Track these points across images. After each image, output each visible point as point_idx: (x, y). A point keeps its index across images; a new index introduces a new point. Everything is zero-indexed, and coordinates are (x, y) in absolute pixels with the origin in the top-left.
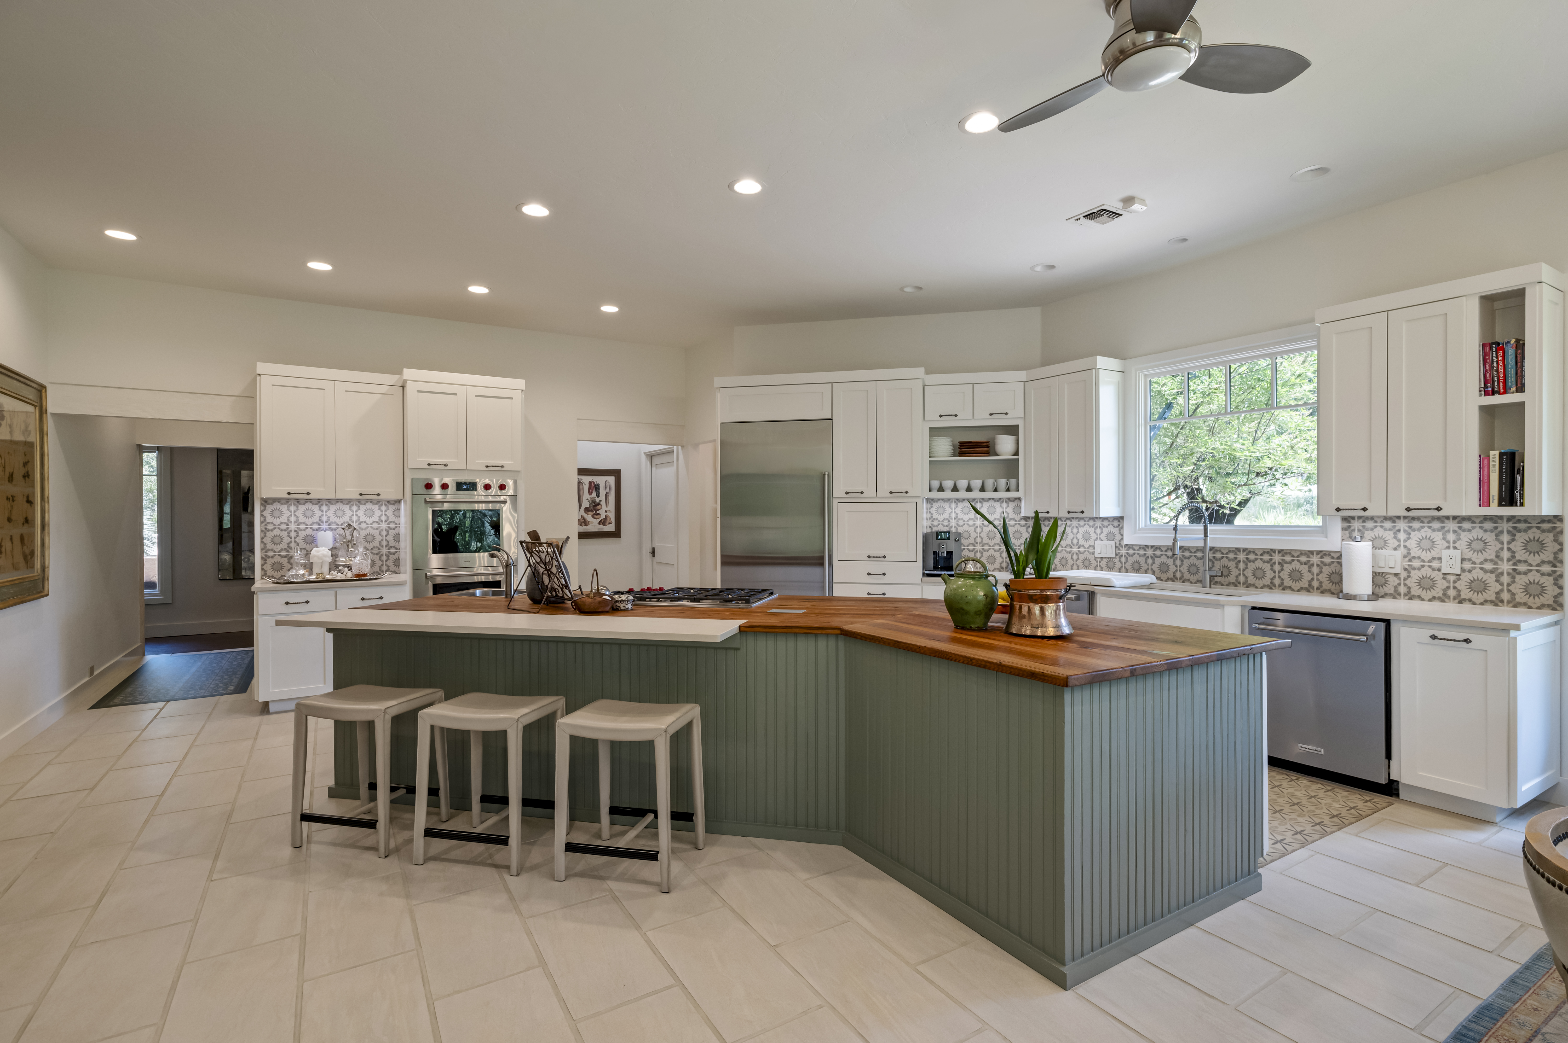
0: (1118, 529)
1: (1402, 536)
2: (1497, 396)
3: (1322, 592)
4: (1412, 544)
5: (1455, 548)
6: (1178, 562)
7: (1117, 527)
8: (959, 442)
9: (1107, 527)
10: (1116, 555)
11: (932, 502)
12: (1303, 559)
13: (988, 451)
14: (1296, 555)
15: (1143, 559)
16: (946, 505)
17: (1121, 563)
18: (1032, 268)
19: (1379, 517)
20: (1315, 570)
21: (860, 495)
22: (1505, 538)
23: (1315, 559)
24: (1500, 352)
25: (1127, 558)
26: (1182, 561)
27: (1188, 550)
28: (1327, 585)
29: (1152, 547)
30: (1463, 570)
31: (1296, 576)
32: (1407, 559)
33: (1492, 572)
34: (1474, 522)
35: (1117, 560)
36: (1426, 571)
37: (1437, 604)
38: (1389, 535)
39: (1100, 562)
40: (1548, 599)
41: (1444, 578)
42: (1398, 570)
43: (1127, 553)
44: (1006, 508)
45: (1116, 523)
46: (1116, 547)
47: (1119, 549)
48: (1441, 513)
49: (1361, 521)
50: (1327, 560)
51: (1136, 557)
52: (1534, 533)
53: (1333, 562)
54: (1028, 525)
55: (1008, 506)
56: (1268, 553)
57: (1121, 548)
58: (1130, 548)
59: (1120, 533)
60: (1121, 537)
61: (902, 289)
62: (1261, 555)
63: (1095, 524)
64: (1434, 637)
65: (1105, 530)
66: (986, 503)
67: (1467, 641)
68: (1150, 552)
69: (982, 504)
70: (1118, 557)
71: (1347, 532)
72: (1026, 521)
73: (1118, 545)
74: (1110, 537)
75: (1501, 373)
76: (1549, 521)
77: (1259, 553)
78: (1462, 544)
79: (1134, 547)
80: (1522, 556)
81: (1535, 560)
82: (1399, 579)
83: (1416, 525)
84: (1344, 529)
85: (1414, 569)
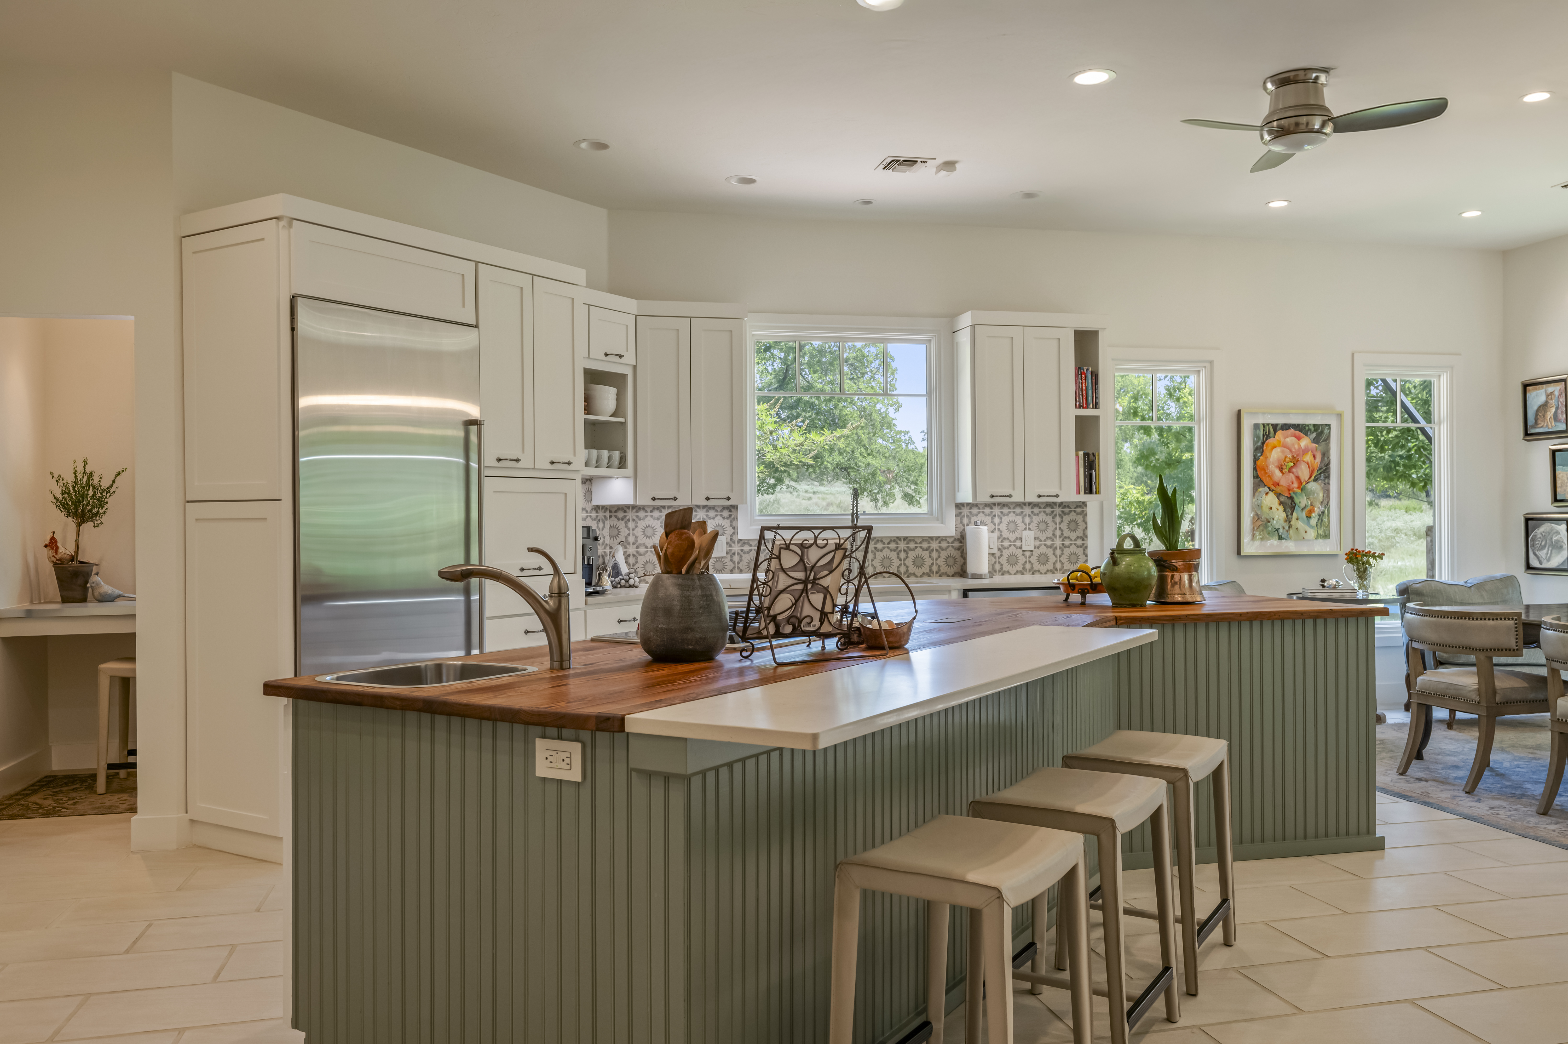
0: (728, 521)
1: (997, 520)
2: (1082, 409)
3: (940, 576)
4: (1003, 527)
5: (1030, 529)
7: (728, 518)
9: (714, 518)
10: (726, 553)
12: (925, 545)
14: (918, 541)
17: (734, 563)
19: (981, 504)
20: (933, 555)
22: (1058, 519)
23: (935, 545)
24: (1083, 376)
25: (741, 557)
28: (944, 569)
30: (1035, 548)
31: (919, 562)
32: (1000, 540)
33: (1051, 547)
34: (1040, 508)
35: (727, 560)
36: (1012, 550)
37: (1019, 576)
38: (989, 520)
41: (1023, 555)
43: (742, 550)
45: (726, 513)
46: (727, 543)
47: (730, 546)
48: (1059, 500)
49: (969, 507)
50: (944, 545)
52: (1073, 516)
53: (948, 547)
56: (894, 541)
57: (733, 545)
58: (744, 543)
59: (731, 525)
62: (889, 543)
70: (729, 556)
71: (959, 518)
73: (729, 540)
75: (1084, 392)
76: (1080, 507)
77: (886, 542)
78: (1033, 526)
80: (1067, 533)
81: (1073, 536)
82: (995, 558)
83: (1006, 510)
84: (956, 516)
85: (1005, 548)
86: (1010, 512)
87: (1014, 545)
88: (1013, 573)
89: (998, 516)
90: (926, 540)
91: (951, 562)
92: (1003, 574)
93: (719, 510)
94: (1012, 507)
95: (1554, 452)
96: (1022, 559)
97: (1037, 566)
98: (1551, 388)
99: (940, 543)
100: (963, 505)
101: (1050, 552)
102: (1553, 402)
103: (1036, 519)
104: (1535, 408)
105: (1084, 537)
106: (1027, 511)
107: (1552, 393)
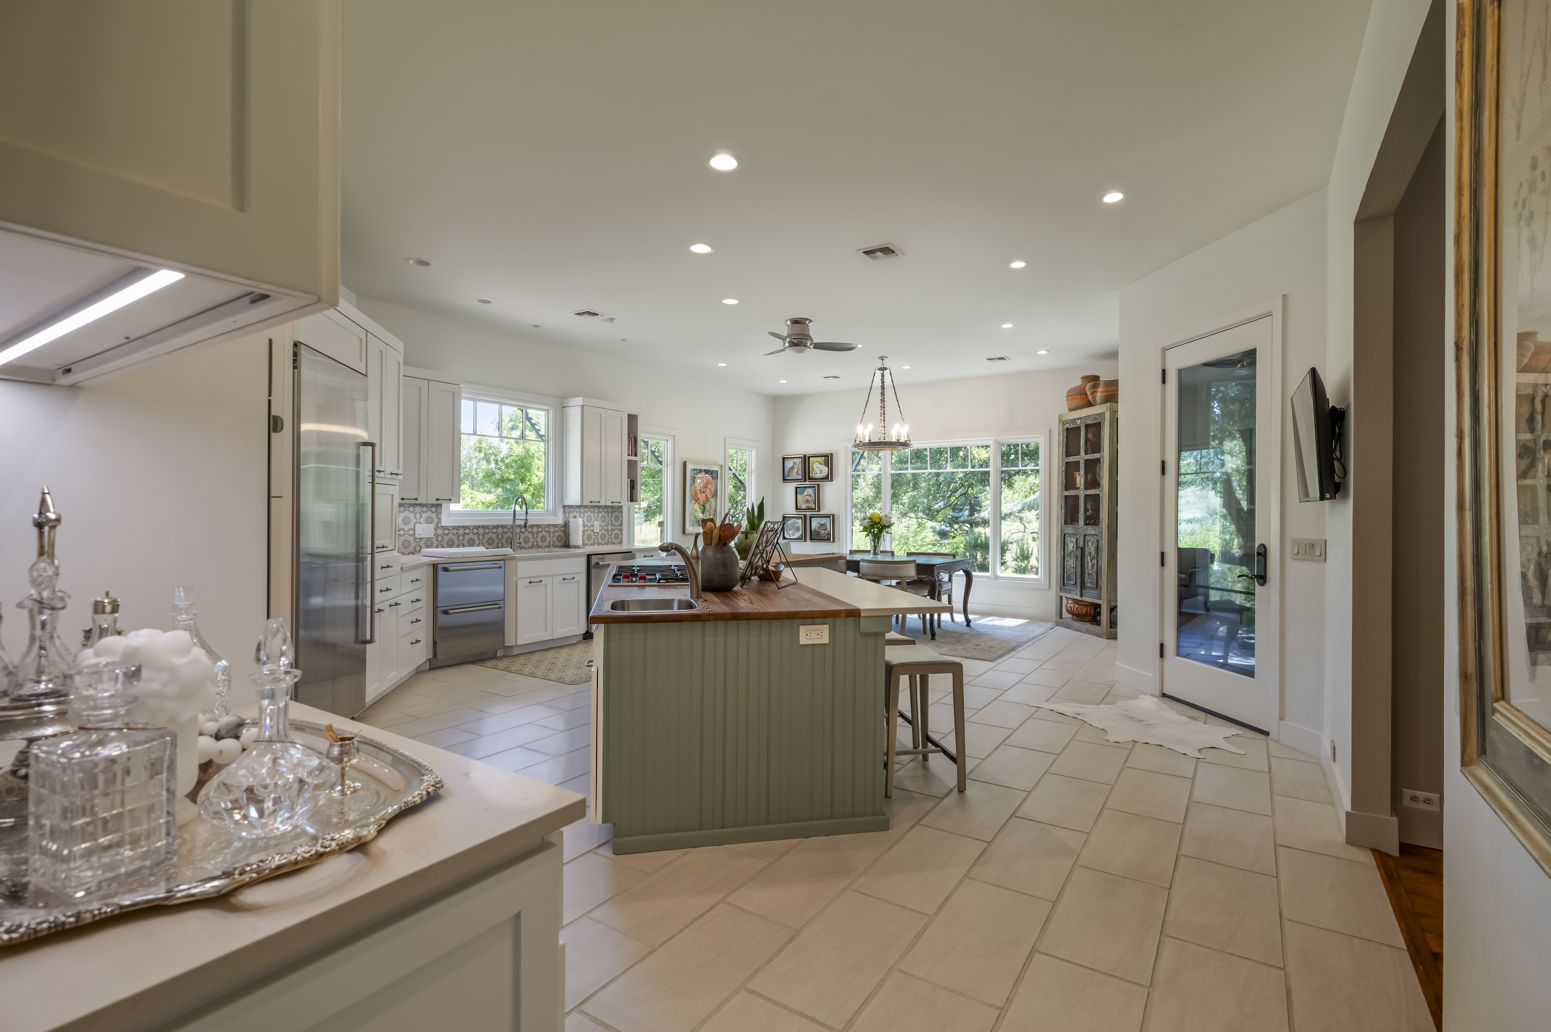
0: (435, 514)
1: (584, 515)
3: (555, 547)
4: (588, 519)
5: (597, 520)
6: (481, 537)
7: (435, 512)
9: (426, 512)
14: (543, 527)
15: (456, 536)
17: (438, 541)
19: (578, 506)
20: (552, 535)
22: (610, 515)
23: (552, 529)
24: (631, 438)
25: (443, 537)
26: (484, 536)
27: (488, 528)
28: (556, 543)
29: (463, 527)
30: (600, 530)
31: (543, 539)
33: (606, 530)
35: (434, 540)
36: (589, 532)
39: (419, 542)
40: (619, 540)
41: (594, 535)
43: (444, 533)
45: (434, 509)
46: (435, 529)
47: (436, 530)
49: (570, 508)
50: (557, 529)
51: (451, 536)
52: (617, 513)
53: (560, 530)
58: (445, 529)
59: (437, 517)
60: (438, 520)
63: (414, 510)
65: (424, 515)
68: (461, 531)
71: (565, 514)
73: (436, 527)
74: (429, 521)
75: (631, 447)
76: (620, 508)
78: (599, 519)
79: (449, 528)
80: (614, 523)
81: (617, 524)
82: (584, 537)
84: (563, 512)
86: (588, 511)
87: (592, 529)
88: (589, 545)
89: (585, 513)
90: (547, 527)
91: (560, 538)
93: (429, 507)
95: (796, 488)
96: (593, 537)
97: (600, 541)
98: (795, 460)
100: (566, 506)
101: (606, 533)
102: (796, 466)
103: (600, 515)
104: (788, 468)
105: (621, 525)
106: (596, 510)
107: (796, 462)
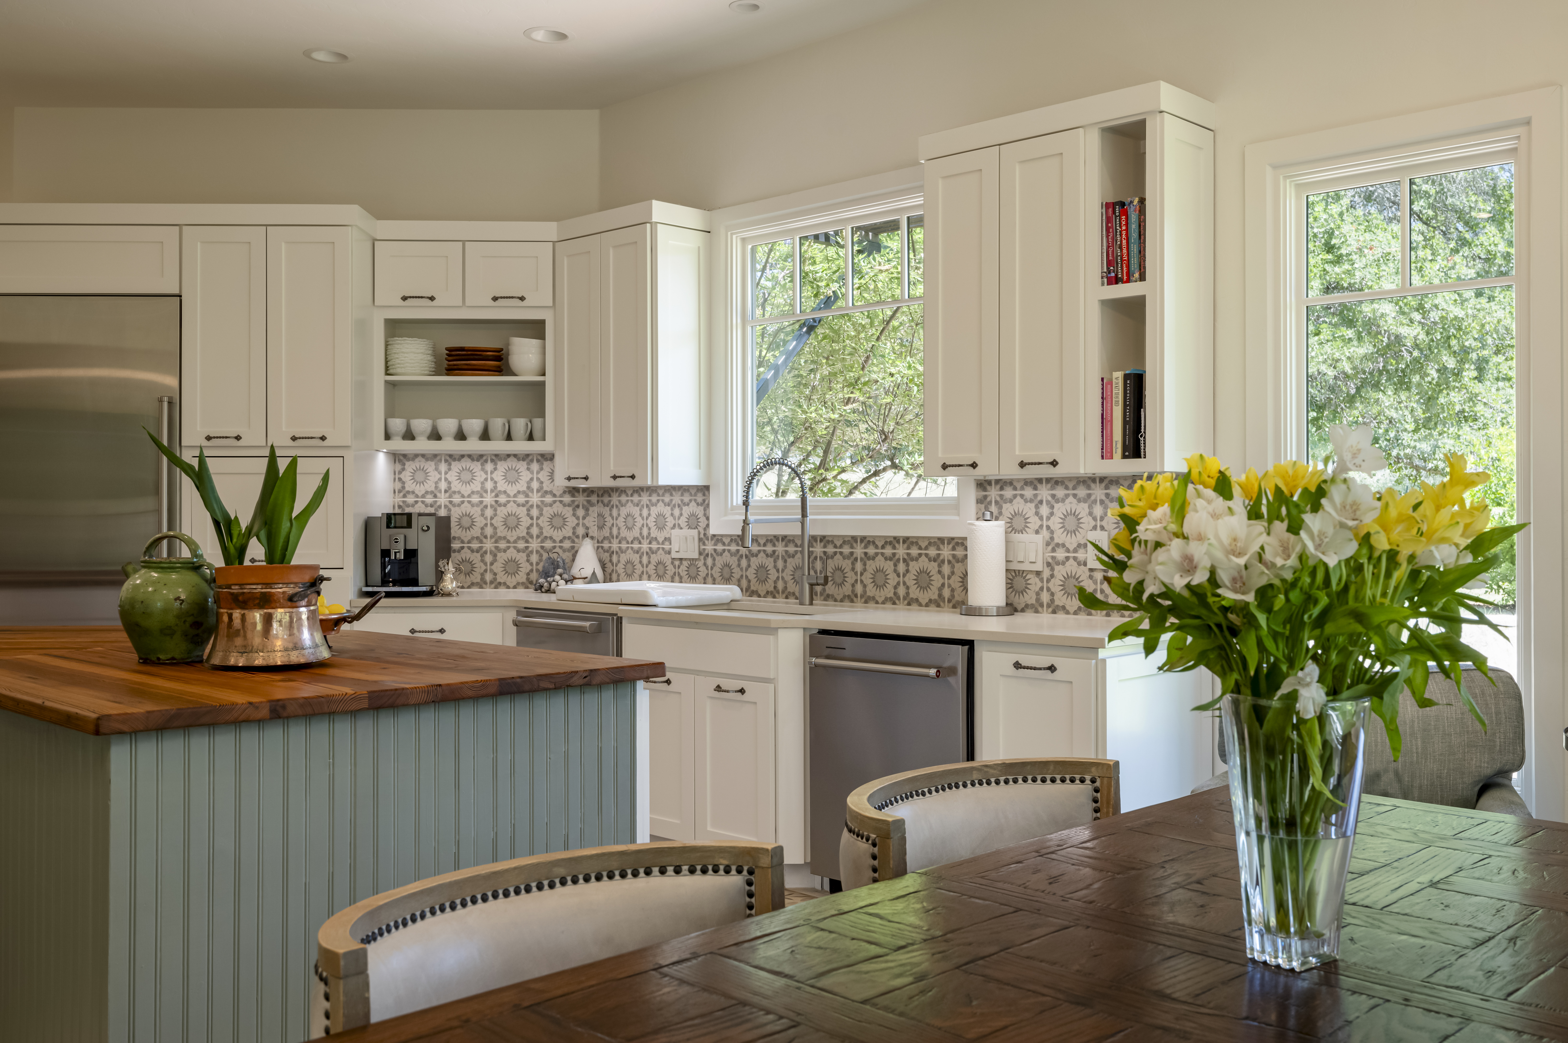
0: (702, 508)
1: (1044, 510)
4: (1055, 523)
5: (1102, 528)
7: (701, 504)
8: (447, 349)
9: (688, 504)
10: (700, 554)
11: (404, 461)
12: (932, 552)
13: (499, 367)
14: (923, 545)
15: (736, 559)
16: (430, 466)
17: (707, 568)
18: (527, 33)
19: (1018, 480)
21: (235, 442)
25: (714, 560)
31: (923, 580)
32: (1050, 548)
35: (700, 564)
36: (1071, 567)
38: (1029, 509)
39: (679, 567)
41: (1091, 577)
42: (1039, 567)
44: (538, 473)
45: (699, 497)
46: (700, 540)
47: (704, 544)
48: (1057, 471)
49: (998, 487)
51: (726, 557)
54: (576, 503)
55: (542, 469)
56: (890, 543)
57: (706, 542)
58: (718, 540)
59: (704, 515)
60: (706, 522)
61: (307, 54)
62: (883, 547)
63: (671, 500)
64: (1017, 665)
65: (685, 511)
66: (503, 462)
67: (1052, 669)
69: (496, 464)
70: (702, 557)
71: (983, 506)
72: (573, 496)
73: (702, 536)
74: (692, 522)
77: (880, 544)
79: (724, 539)
82: (1042, 580)
83: (1060, 492)
84: (979, 501)
85: (1058, 563)
86: (1067, 496)
87: (1075, 559)
88: (1072, 610)
89: (1048, 502)
90: (935, 544)
92: (1054, 612)
93: (694, 492)
94: (1071, 485)
99: (954, 549)
100: (989, 482)
106: (1098, 492)
